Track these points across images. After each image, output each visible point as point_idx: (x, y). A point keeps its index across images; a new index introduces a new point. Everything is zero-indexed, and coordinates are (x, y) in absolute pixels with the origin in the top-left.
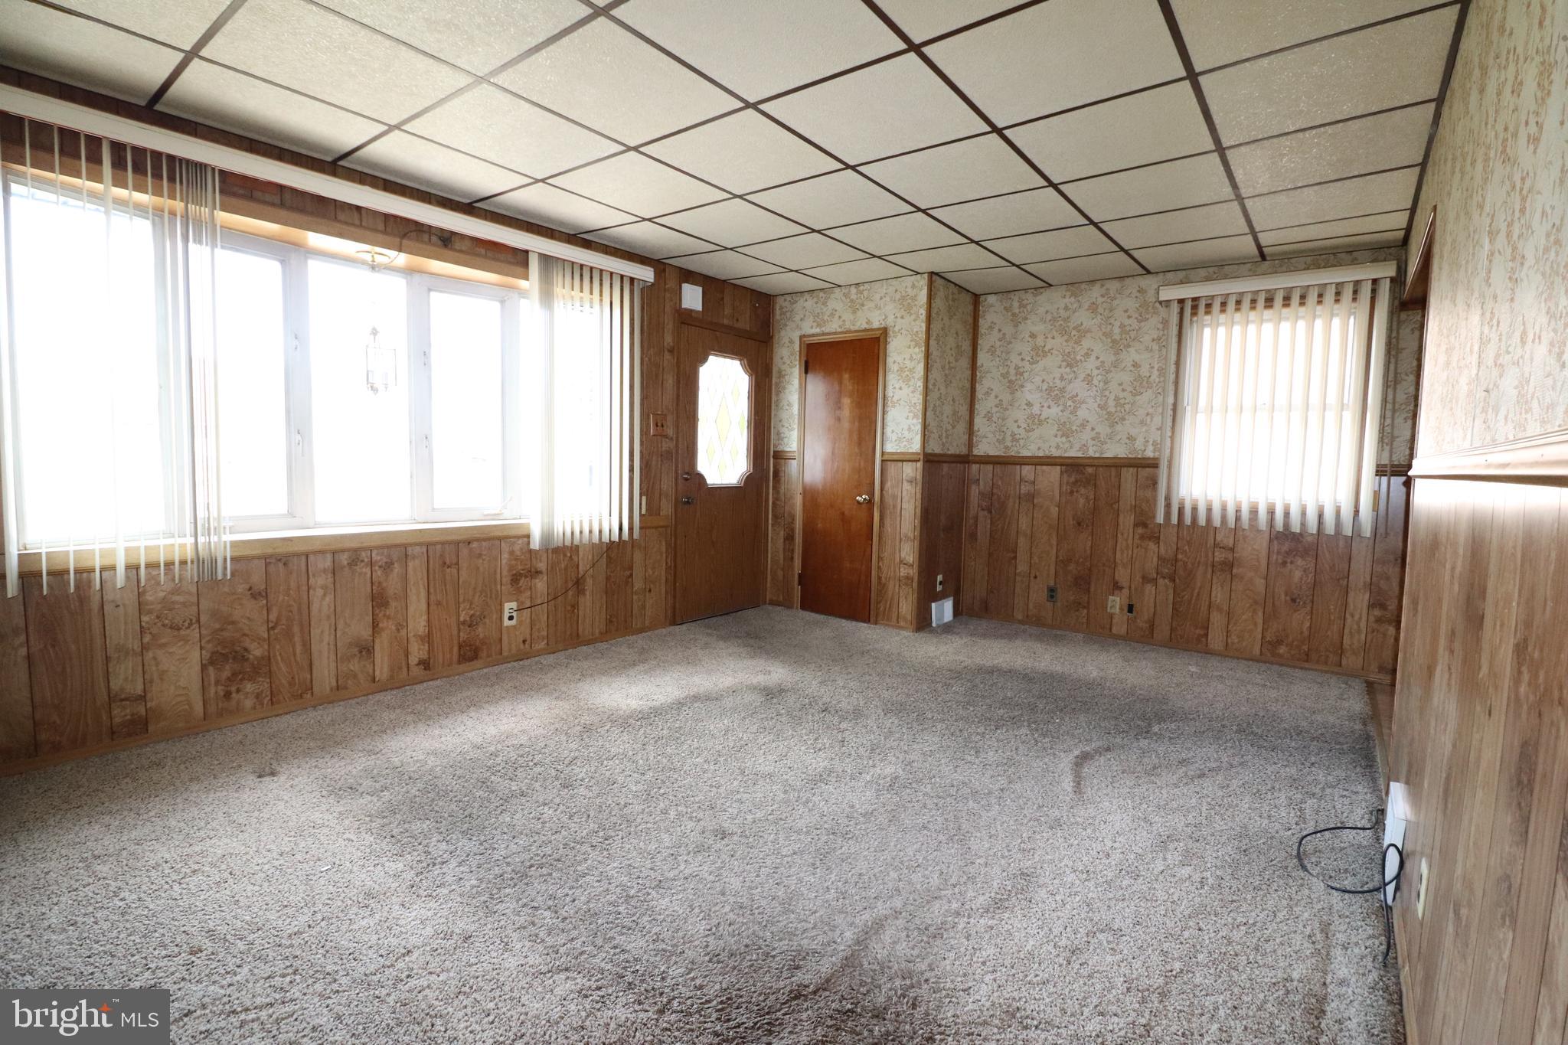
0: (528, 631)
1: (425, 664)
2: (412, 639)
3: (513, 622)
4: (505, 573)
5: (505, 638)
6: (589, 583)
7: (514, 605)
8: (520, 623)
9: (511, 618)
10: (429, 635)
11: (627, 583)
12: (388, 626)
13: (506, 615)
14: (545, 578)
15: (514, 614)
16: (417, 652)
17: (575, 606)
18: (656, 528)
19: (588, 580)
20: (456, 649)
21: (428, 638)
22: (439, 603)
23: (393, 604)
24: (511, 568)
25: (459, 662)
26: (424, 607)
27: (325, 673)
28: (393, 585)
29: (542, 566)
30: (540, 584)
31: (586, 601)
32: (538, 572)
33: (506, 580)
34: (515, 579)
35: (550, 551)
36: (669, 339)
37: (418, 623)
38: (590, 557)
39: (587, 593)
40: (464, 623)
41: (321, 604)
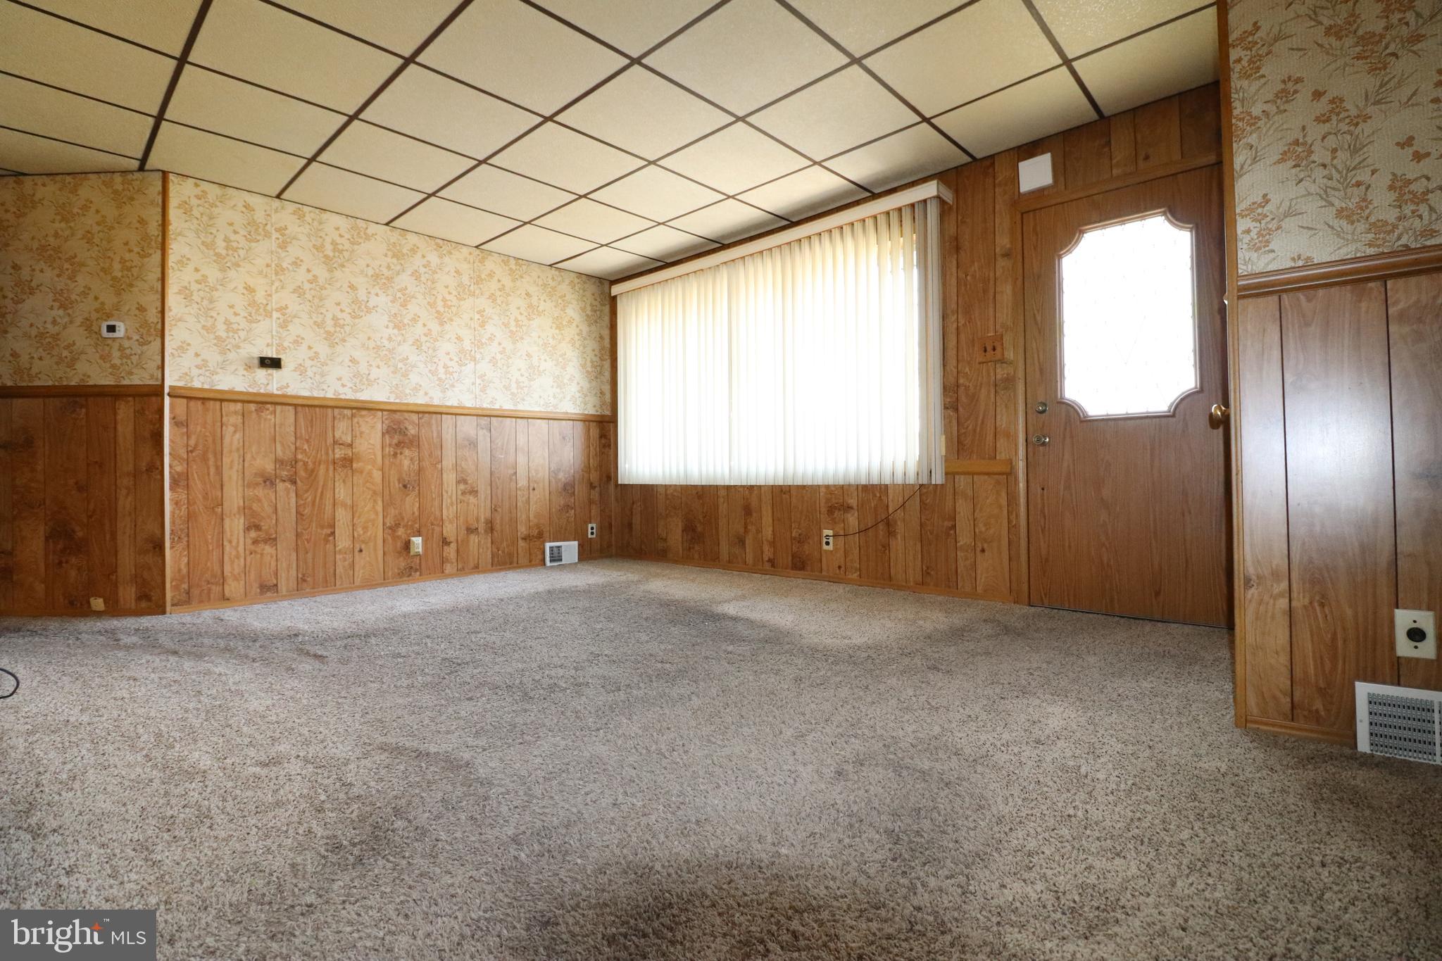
0: (843, 559)
1: (772, 562)
2: (765, 542)
3: (830, 547)
4: (822, 504)
5: (824, 560)
6: (900, 527)
7: (830, 532)
8: (836, 549)
9: (827, 543)
10: (774, 542)
11: (948, 535)
12: (752, 528)
13: (825, 540)
14: (856, 514)
15: (831, 540)
16: (768, 553)
17: (886, 547)
18: (988, 474)
19: (899, 523)
20: (790, 558)
21: (773, 543)
22: (779, 520)
23: (754, 515)
24: (828, 500)
25: (792, 569)
26: (771, 521)
27: (724, 549)
28: (754, 503)
29: (853, 502)
30: (852, 520)
31: (898, 544)
32: (850, 508)
33: (824, 510)
34: (831, 510)
35: (860, 488)
36: (1003, 241)
37: (768, 532)
38: (901, 499)
39: (899, 537)
40: (795, 539)
41: (723, 508)
